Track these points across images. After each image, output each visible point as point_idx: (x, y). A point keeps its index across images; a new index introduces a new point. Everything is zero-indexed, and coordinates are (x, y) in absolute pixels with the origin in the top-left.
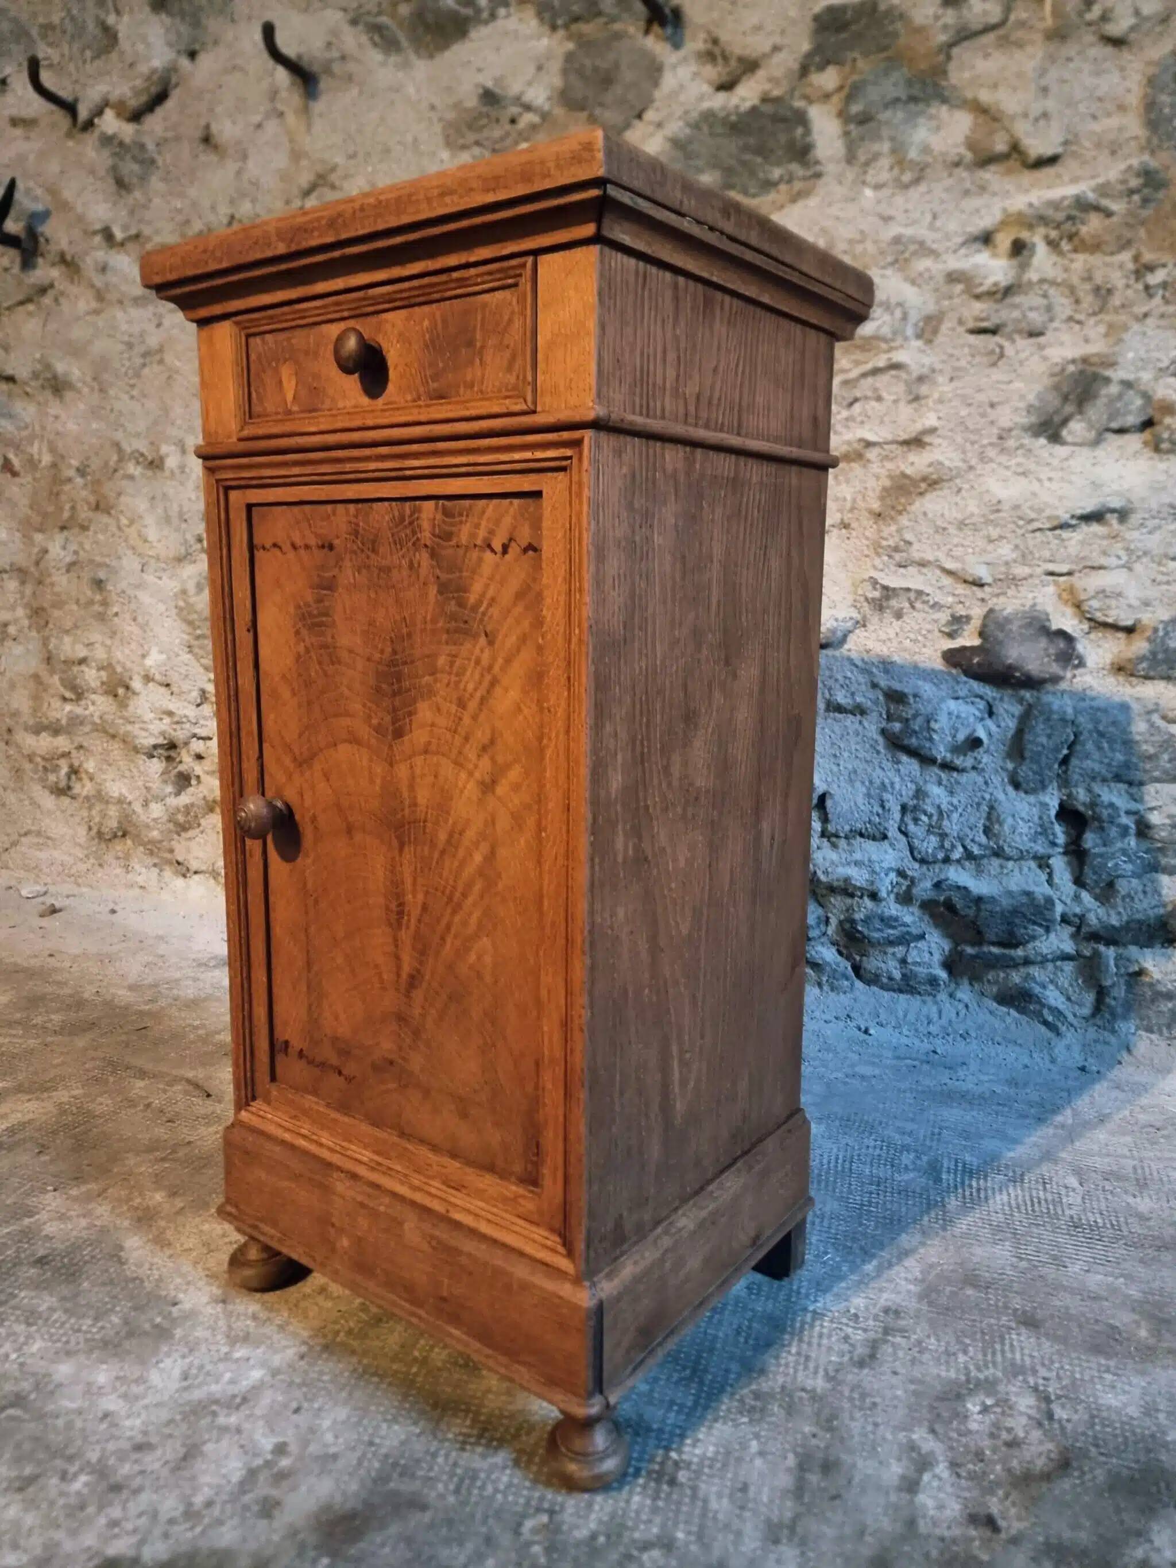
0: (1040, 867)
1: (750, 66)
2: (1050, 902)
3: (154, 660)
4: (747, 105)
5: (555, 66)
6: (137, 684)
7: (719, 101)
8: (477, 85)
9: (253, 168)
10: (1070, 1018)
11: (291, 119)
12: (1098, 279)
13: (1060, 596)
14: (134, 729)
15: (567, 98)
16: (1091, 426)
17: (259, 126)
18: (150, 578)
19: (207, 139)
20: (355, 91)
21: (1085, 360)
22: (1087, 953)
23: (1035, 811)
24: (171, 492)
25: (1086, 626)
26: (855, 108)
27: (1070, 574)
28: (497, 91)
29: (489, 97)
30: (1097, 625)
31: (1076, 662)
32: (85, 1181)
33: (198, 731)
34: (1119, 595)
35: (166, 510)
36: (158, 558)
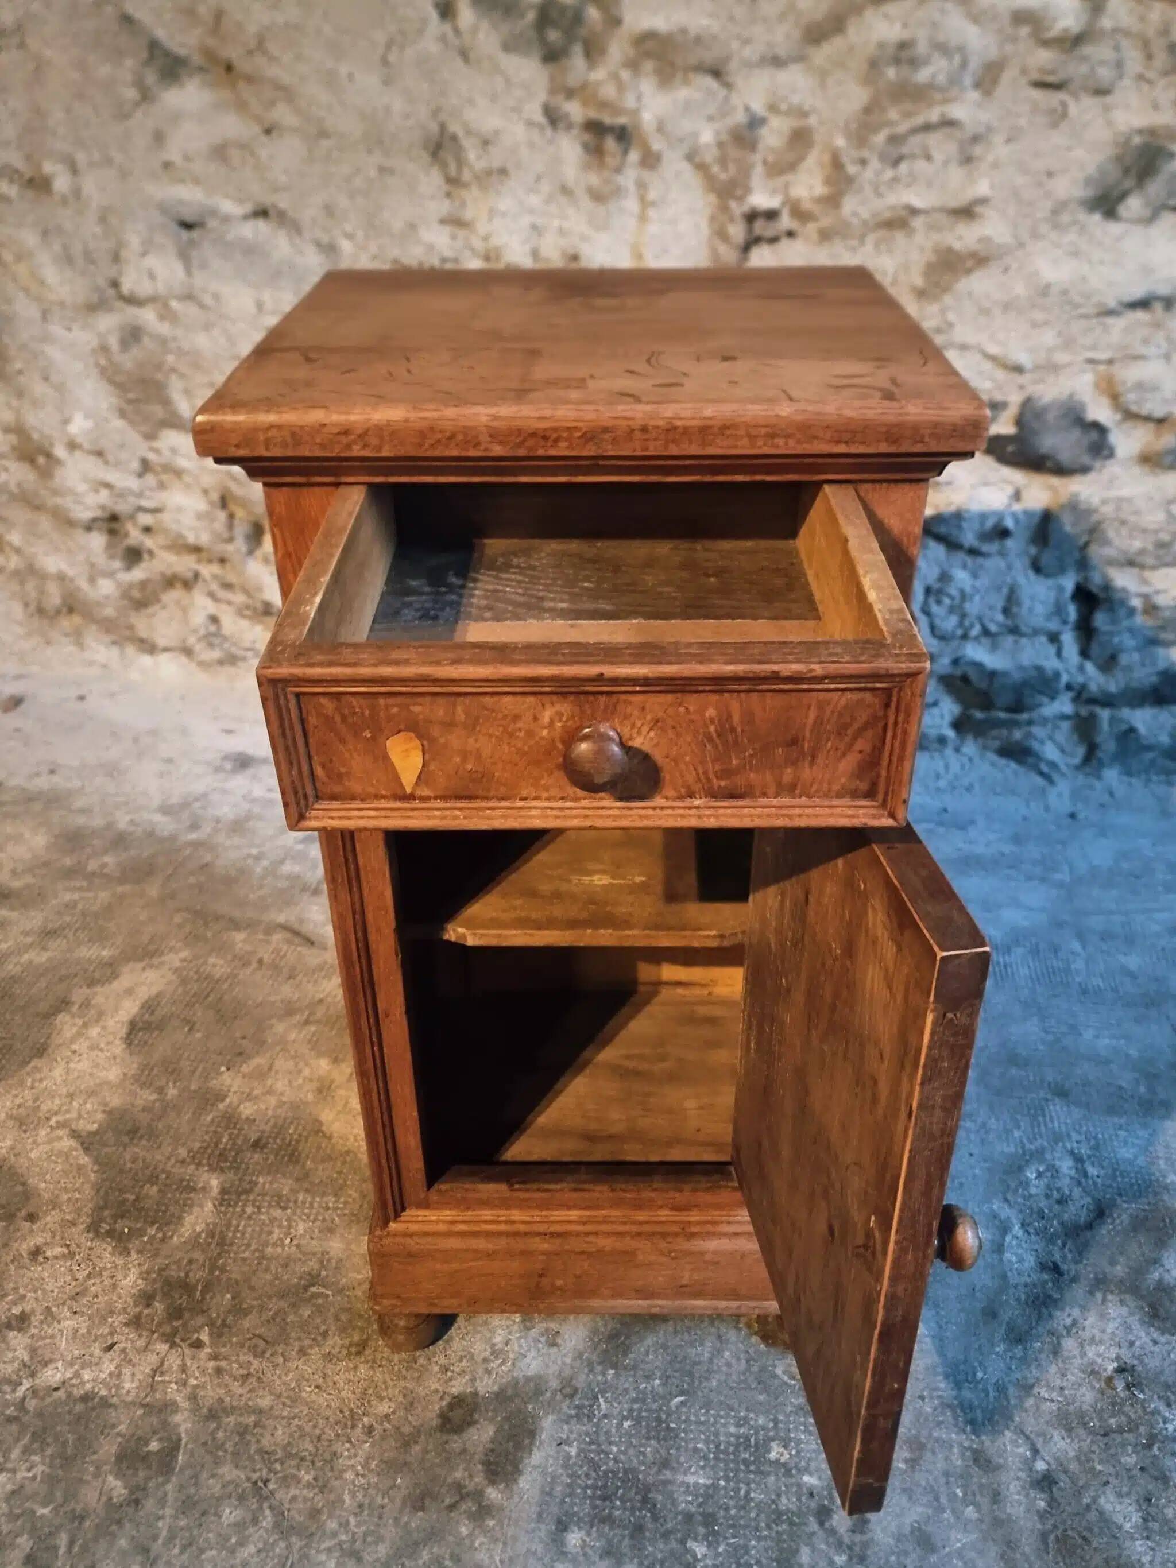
0: (1049, 642)
2: (1057, 673)
3: (79, 426)
6: (60, 451)
10: (1061, 766)
12: (1175, 34)
13: (1097, 386)
14: (66, 502)
16: (1147, 205)
21: (1152, 131)
22: (1084, 715)
23: (1053, 593)
25: (1118, 417)
27: (1109, 362)
30: (1130, 416)
31: (1106, 452)
32: (249, 1057)
33: (145, 503)
34: (1155, 388)
35: (65, 248)
36: (62, 304)
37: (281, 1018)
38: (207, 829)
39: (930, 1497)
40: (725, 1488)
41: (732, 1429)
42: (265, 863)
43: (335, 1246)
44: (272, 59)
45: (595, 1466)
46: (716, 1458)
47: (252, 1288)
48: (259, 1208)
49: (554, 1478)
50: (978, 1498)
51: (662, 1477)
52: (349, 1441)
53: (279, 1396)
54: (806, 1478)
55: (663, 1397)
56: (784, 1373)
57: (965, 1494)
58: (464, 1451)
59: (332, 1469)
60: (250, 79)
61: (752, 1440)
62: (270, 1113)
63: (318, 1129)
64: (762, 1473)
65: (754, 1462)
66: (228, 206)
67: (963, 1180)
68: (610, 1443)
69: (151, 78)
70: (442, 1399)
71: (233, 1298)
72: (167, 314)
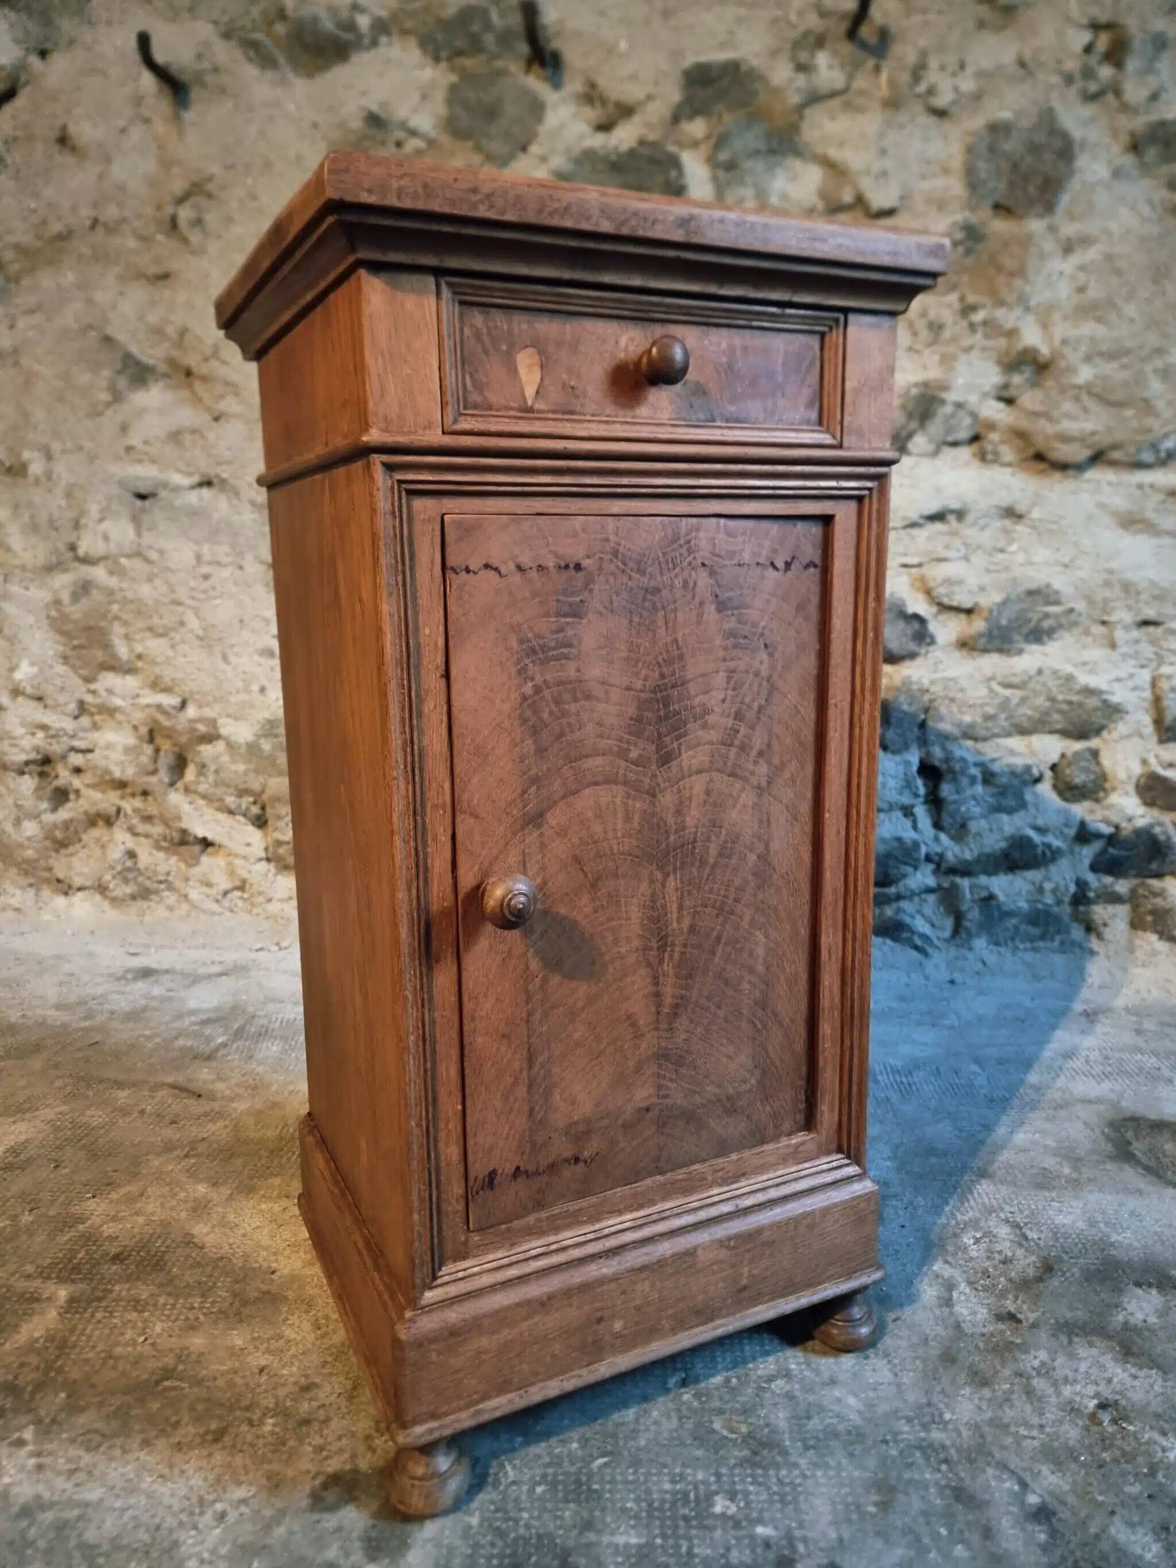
0: (906, 815)
1: (626, 111)
2: (916, 845)
3: (24, 672)
4: (624, 147)
5: (440, 96)
6: (3, 698)
7: (598, 141)
8: (362, 108)
9: (118, 172)
10: (936, 941)
11: (160, 127)
12: (932, 315)
13: (912, 585)
14: (3, 746)
15: (453, 128)
16: (930, 441)
17: (123, 131)
18: (14, 588)
19: (63, 140)
20: (230, 105)
21: (926, 384)
22: (946, 885)
23: (901, 768)
24: (37, 500)
25: (934, 609)
26: (723, 156)
27: (920, 565)
28: (383, 115)
29: (375, 121)
30: (945, 608)
31: (928, 640)
32: (119, 1186)
33: (76, 743)
34: (961, 582)
35: (32, 517)
36: (23, 568)
37: (158, 1155)
38: (100, 1018)
39: (910, 1537)
40: (662, 1546)
41: (667, 1486)
42: (158, 1040)
43: (197, 1342)
44: (224, 362)
45: (500, 1533)
46: (650, 1516)
47: (93, 1386)
48: (111, 1312)
49: (451, 1550)
50: (966, 1535)
51: (584, 1541)
52: (195, 1527)
53: (112, 1488)
54: (760, 1530)
55: (583, 1460)
56: (723, 1427)
57: (951, 1532)
58: (339, 1529)
59: (171, 1558)
60: (204, 379)
61: (692, 1496)
62: (136, 1231)
63: (189, 1241)
64: (705, 1528)
65: (695, 1518)
66: (178, 479)
67: (897, 1247)
68: (520, 1510)
69: (122, 383)
70: (314, 1478)
71: (69, 1396)
72: (117, 570)
